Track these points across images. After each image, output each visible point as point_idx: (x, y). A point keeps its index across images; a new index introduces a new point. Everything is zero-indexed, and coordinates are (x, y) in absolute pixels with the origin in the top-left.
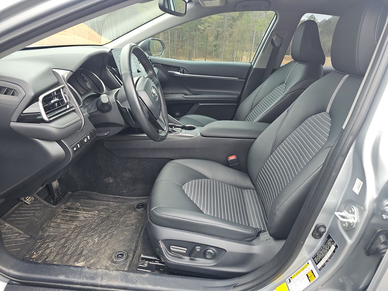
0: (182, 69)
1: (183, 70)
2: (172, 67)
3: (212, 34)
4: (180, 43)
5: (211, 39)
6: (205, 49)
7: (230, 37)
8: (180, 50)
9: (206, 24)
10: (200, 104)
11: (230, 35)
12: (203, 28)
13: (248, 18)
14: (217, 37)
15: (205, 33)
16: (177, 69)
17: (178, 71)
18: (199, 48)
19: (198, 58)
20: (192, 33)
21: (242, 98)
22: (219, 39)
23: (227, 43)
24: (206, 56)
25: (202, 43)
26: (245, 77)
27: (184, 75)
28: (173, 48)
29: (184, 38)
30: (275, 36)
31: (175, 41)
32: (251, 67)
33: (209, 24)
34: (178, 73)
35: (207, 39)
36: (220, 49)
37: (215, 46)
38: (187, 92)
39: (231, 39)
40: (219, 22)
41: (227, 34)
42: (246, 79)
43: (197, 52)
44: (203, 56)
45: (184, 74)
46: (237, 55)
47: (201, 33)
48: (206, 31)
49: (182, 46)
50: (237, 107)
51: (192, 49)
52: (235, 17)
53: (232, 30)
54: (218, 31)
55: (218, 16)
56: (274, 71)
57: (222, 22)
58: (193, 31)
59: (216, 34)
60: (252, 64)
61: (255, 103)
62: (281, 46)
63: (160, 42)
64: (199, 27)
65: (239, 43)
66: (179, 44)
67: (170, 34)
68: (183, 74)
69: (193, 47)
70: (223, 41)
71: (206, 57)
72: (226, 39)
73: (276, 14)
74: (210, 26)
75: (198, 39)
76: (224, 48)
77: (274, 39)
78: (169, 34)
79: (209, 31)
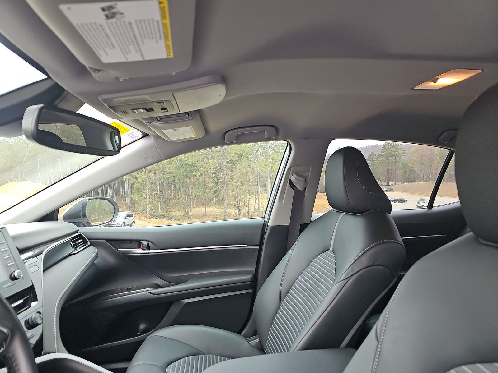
0: (145, 243)
1: (148, 244)
2: (126, 242)
3: (210, 179)
4: (172, 193)
5: (210, 184)
6: (205, 196)
7: (232, 181)
8: (172, 201)
9: (202, 170)
10: (184, 300)
11: (231, 179)
12: (199, 174)
13: (248, 160)
14: (216, 182)
15: (202, 179)
16: (137, 243)
17: (139, 248)
18: (197, 196)
19: (197, 207)
20: (186, 180)
21: (259, 278)
22: (219, 184)
23: (229, 187)
24: (205, 205)
25: (200, 190)
26: (258, 242)
27: (149, 253)
28: (164, 199)
29: (177, 187)
30: (294, 175)
31: (165, 192)
32: (264, 225)
33: (205, 170)
34: (139, 251)
35: (205, 185)
36: (222, 194)
37: (216, 192)
38: (159, 281)
39: (233, 182)
40: (216, 167)
41: (228, 178)
42: (261, 245)
43: (195, 201)
44: (203, 204)
45: (151, 251)
46: (243, 199)
47: (197, 179)
48: (203, 176)
49: (175, 196)
50: (254, 295)
51: (188, 197)
52: (234, 160)
53: (232, 173)
54: (217, 176)
55: (215, 161)
56: (303, 227)
57: (221, 167)
58: (188, 178)
59: (215, 179)
60: (266, 219)
61: (284, 288)
62: (305, 188)
63: (109, 201)
64: (194, 173)
65: (243, 186)
66: (171, 195)
67: (160, 184)
68: (147, 251)
69: (189, 195)
70: (224, 186)
71: (207, 205)
72: (227, 184)
73: (289, 144)
74: (207, 171)
75: (194, 186)
76: (226, 193)
77: (293, 179)
78: (158, 185)
79: (206, 176)
